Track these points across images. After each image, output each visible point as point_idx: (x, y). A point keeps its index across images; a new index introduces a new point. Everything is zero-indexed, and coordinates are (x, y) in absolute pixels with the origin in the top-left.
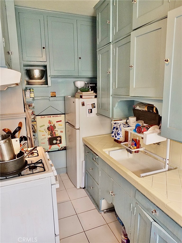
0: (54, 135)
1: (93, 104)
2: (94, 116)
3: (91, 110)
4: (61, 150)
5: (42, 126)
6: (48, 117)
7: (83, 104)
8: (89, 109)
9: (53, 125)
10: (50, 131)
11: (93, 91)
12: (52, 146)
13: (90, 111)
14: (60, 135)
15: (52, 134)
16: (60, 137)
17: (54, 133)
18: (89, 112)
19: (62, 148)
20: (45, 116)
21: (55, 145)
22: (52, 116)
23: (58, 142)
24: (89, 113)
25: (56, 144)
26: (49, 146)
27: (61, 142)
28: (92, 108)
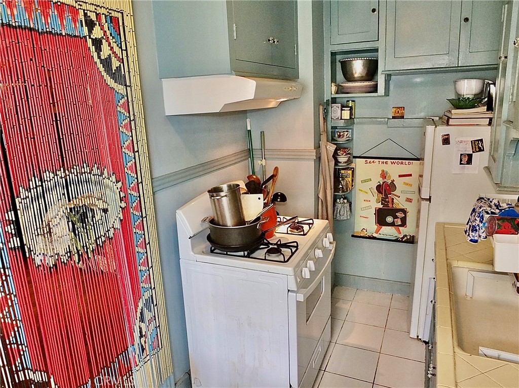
0: (390, 205)
1: (478, 140)
2: (477, 172)
3: (470, 156)
4: (402, 242)
5: (365, 181)
6: (381, 162)
7: (446, 141)
8: (461, 155)
9: (390, 182)
10: (382, 194)
11: (486, 107)
12: (384, 227)
13: (465, 159)
14: (403, 208)
15: (385, 201)
16: (404, 211)
17: (390, 201)
18: (461, 161)
19: (406, 238)
20: (375, 160)
21: (390, 227)
22: (389, 161)
23: (397, 221)
24: (461, 164)
25: (392, 224)
26: (375, 227)
27: (404, 224)
28: (473, 152)
